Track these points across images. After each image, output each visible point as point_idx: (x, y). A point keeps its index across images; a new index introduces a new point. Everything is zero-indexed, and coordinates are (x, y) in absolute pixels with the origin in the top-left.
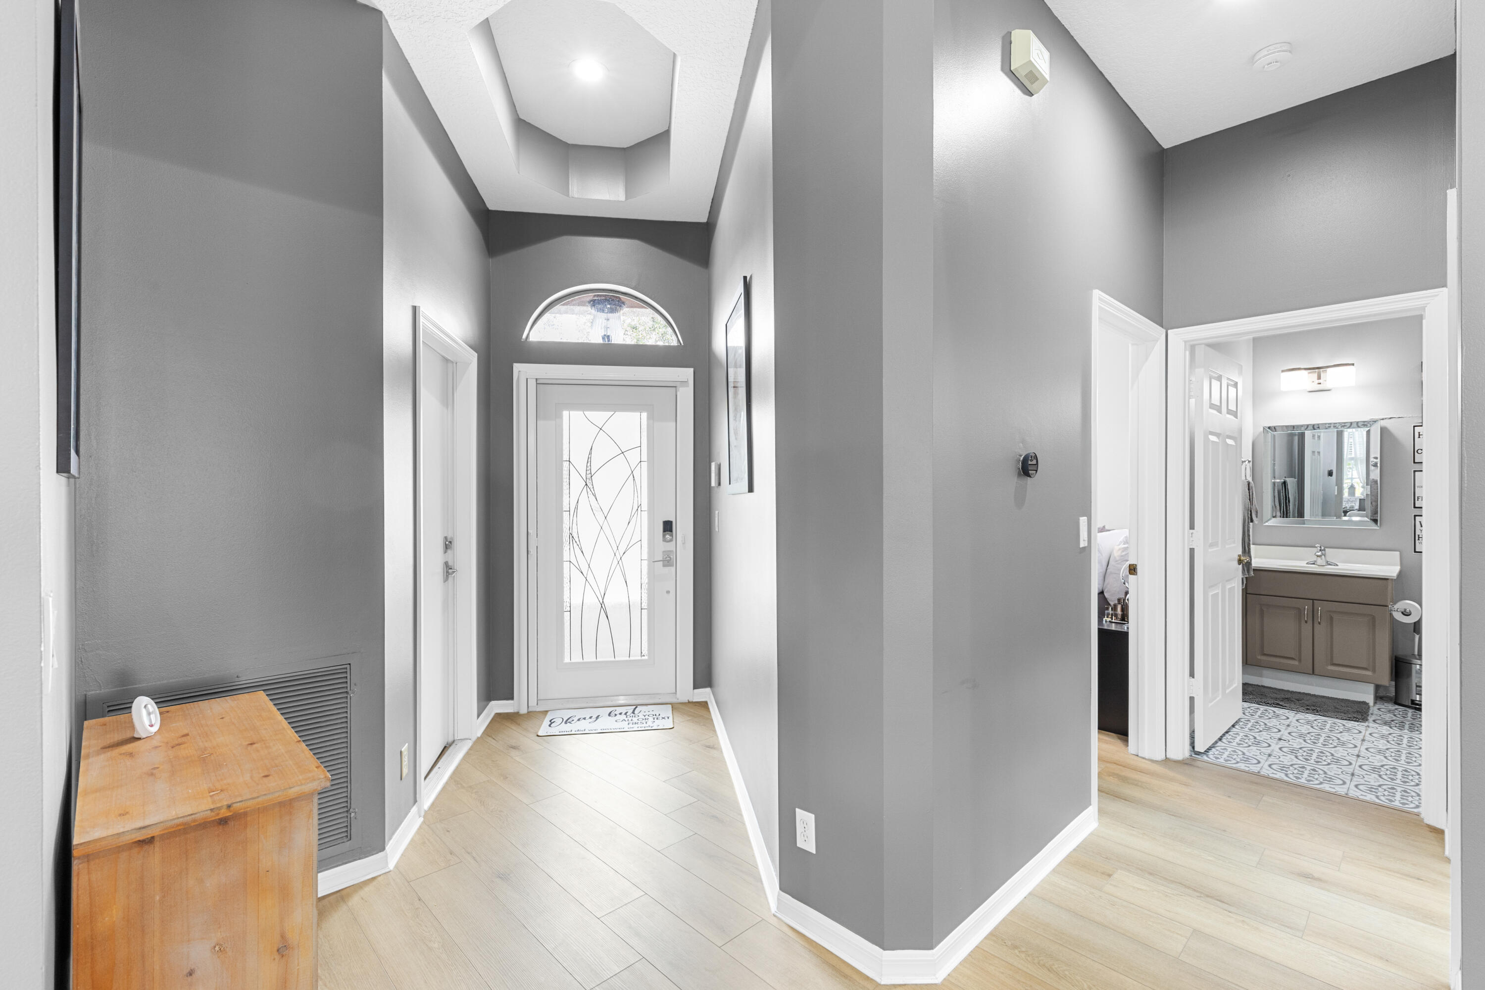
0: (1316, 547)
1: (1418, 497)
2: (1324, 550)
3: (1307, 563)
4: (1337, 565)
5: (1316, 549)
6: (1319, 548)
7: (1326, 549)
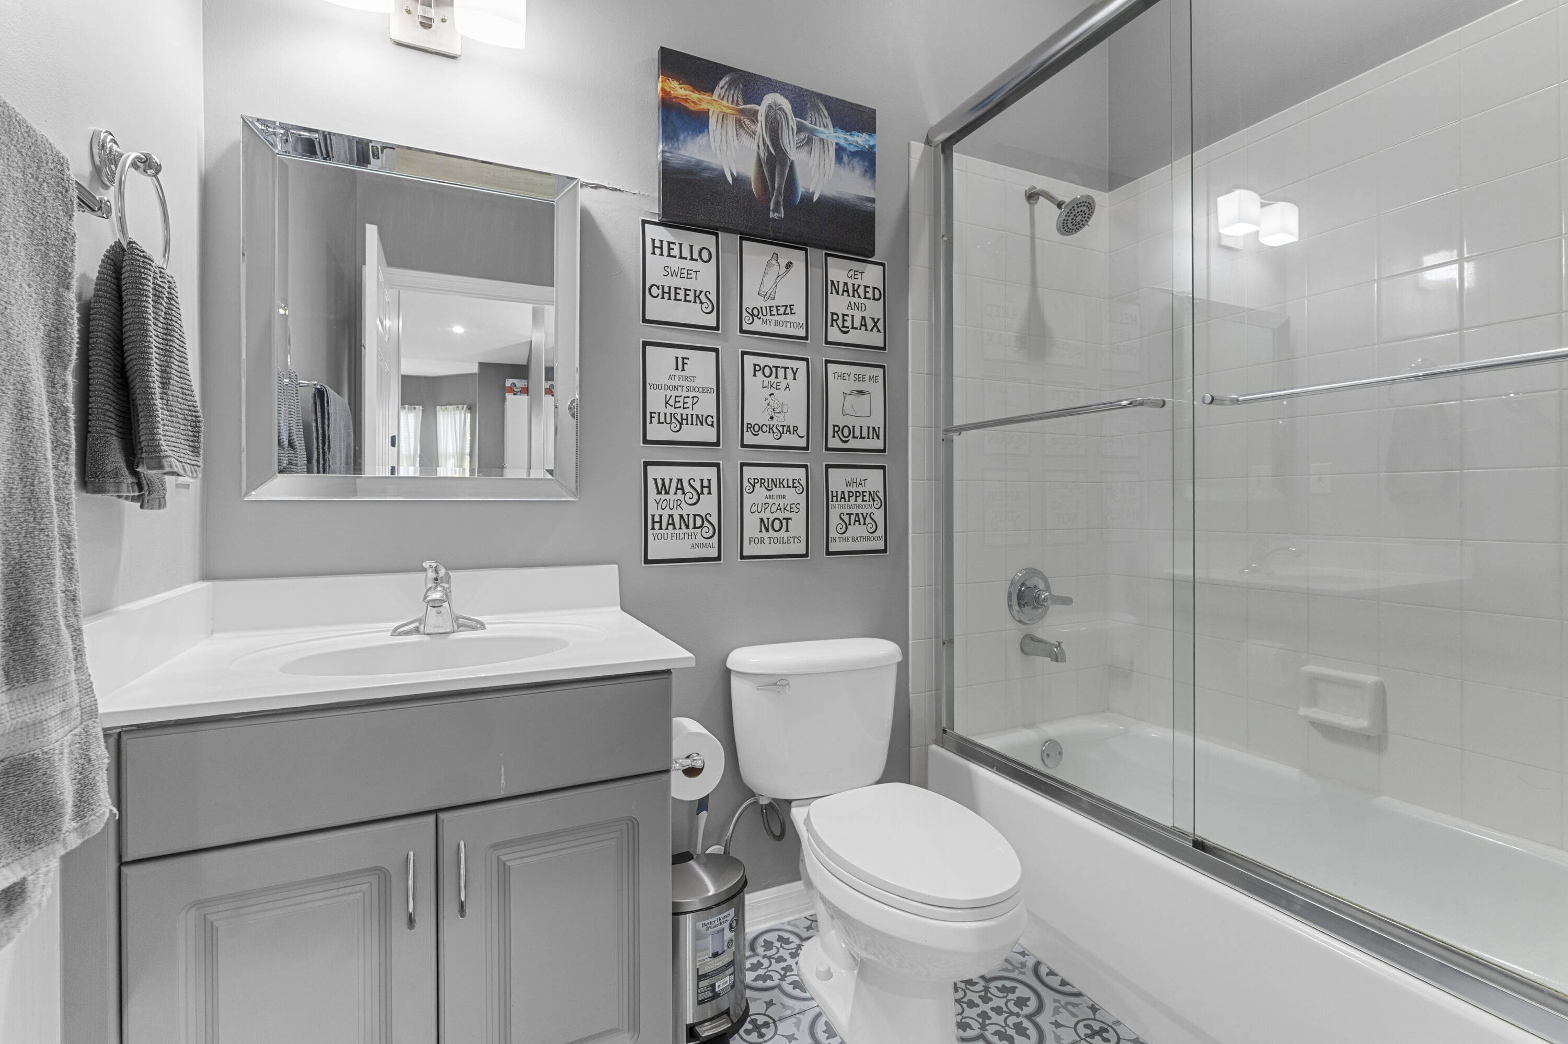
0: (425, 570)
1: (651, 413)
2: (448, 579)
3: (396, 632)
4: (482, 626)
5: (423, 575)
6: (431, 574)
7: (451, 573)
